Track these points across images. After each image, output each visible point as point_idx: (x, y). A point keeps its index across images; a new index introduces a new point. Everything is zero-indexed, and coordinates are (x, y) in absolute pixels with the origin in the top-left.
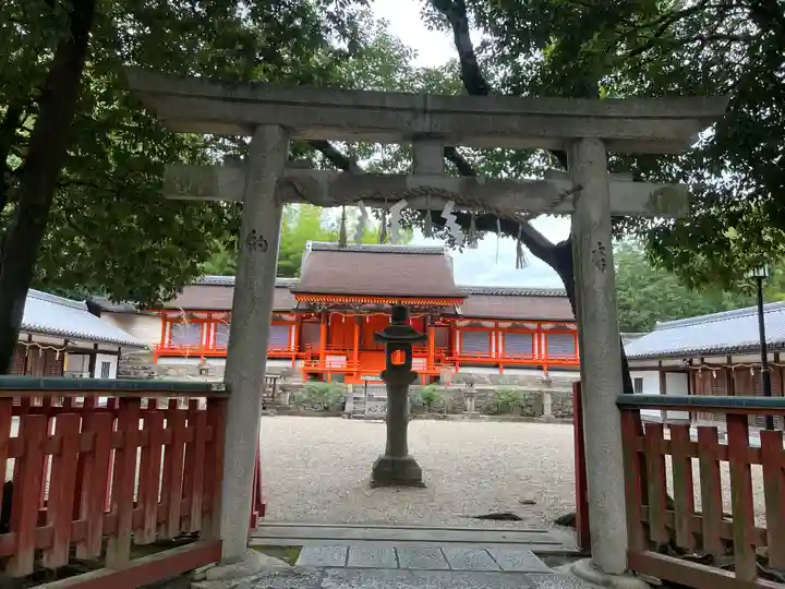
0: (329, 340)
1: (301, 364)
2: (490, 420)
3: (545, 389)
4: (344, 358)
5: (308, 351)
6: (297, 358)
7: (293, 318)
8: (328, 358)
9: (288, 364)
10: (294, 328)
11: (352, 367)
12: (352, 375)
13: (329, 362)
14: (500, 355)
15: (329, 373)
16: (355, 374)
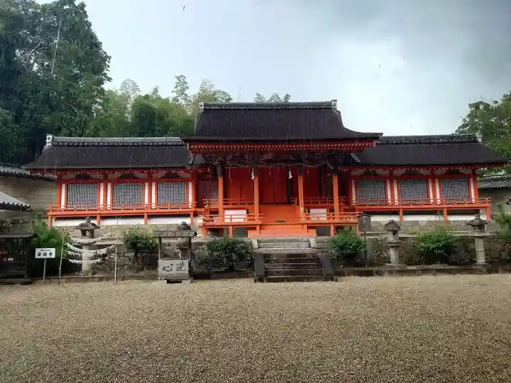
0: (225, 195)
1: (199, 221)
2: (425, 271)
3: (476, 235)
4: (244, 212)
5: (206, 207)
7: (189, 175)
8: (227, 212)
9: (188, 221)
10: (190, 185)
11: (254, 220)
12: (255, 229)
13: (229, 217)
14: (396, 201)
15: (231, 228)
16: (258, 227)
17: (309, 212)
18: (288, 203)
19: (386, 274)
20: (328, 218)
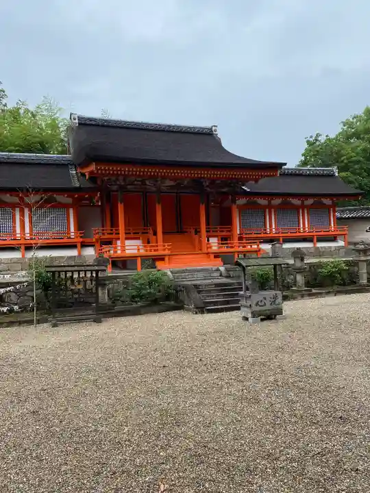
1: (90, 252)
2: (328, 293)
3: (361, 259)
5: (95, 237)
6: (84, 245)
7: (69, 201)
8: (128, 242)
10: (71, 211)
11: (157, 250)
12: (163, 259)
13: (136, 247)
14: (274, 230)
15: (139, 259)
16: (167, 259)
17: (208, 241)
18: (181, 232)
19: (299, 298)
20: (220, 248)
